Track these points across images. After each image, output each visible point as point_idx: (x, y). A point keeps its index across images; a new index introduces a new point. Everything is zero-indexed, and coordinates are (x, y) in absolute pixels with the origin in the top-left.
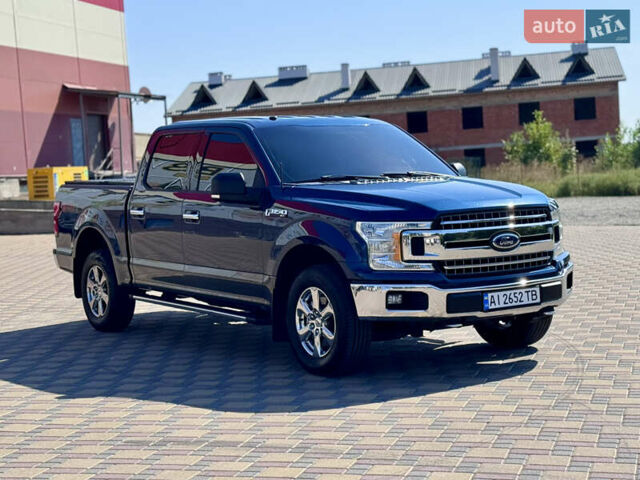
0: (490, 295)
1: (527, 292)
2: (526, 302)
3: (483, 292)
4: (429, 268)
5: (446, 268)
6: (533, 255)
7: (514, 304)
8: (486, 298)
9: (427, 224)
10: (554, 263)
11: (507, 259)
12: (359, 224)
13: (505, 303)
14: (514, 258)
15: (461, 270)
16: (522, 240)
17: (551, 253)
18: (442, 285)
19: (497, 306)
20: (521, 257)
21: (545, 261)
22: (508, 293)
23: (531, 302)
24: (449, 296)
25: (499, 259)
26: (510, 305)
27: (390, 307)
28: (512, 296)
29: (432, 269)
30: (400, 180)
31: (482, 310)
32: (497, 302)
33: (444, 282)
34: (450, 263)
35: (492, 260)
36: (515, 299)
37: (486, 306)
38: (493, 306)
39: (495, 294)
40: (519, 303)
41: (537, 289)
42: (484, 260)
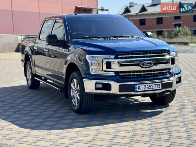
0: (138, 86)
1: (156, 85)
2: (155, 89)
3: (135, 84)
4: (113, 74)
5: (120, 74)
6: (160, 70)
7: (149, 89)
8: (136, 87)
9: (113, 57)
10: (170, 73)
11: (148, 71)
12: (87, 56)
13: (145, 89)
14: (151, 71)
15: (127, 75)
16: (155, 64)
17: (169, 69)
18: (117, 81)
19: (141, 90)
20: (154, 70)
21: (166, 72)
22: (146, 85)
23: (157, 88)
24: (120, 85)
25: (144, 71)
26: (147, 90)
27: (96, 89)
28: (148, 86)
29: (114, 74)
30: (116, 38)
31: (134, 92)
32: (141, 88)
33: (118, 80)
34: (122, 72)
35: (141, 71)
36: (150, 88)
37: (136, 90)
38: (139, 90)
39: (141, 86)
40: (151, 89)
41: (160, 84)
42: (137, 72)
